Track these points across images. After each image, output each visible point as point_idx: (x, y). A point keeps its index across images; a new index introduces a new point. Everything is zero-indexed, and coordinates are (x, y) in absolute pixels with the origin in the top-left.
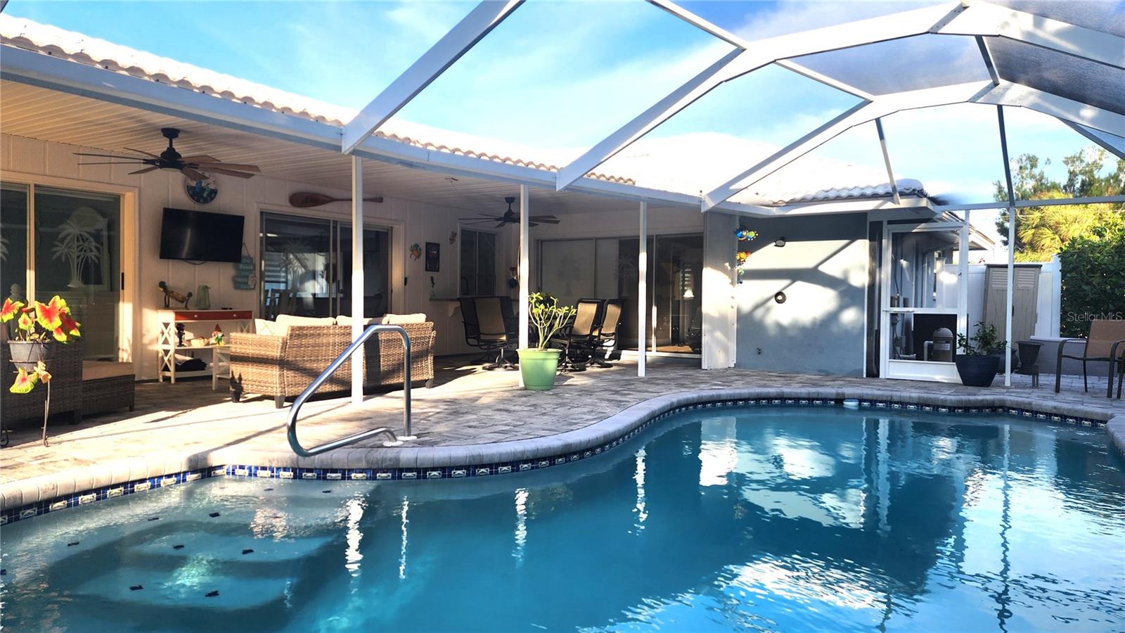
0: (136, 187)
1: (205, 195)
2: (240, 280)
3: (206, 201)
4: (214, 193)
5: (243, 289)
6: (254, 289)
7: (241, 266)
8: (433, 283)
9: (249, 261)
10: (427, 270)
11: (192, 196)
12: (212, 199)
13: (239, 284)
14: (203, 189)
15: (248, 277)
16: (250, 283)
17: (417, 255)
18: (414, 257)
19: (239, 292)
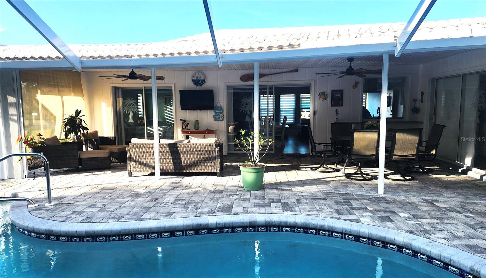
0: (173, 83)
1: (200, 82)
2: (216, 117)
3: (201, 85)
4: (203, 81)
5: (217, 120)
6: (223, 120)
7: (216, 111)
8: (337, 113)
9: (220, 109)
10: (332, 106)
11: (195, 84)
12: (203, 84)
13: (216, 118)
14: (199, 80)
15: (219, 115)
16: (220, 118)
17: (324, 98)
18: (321, 99)
19: (217, 122)
